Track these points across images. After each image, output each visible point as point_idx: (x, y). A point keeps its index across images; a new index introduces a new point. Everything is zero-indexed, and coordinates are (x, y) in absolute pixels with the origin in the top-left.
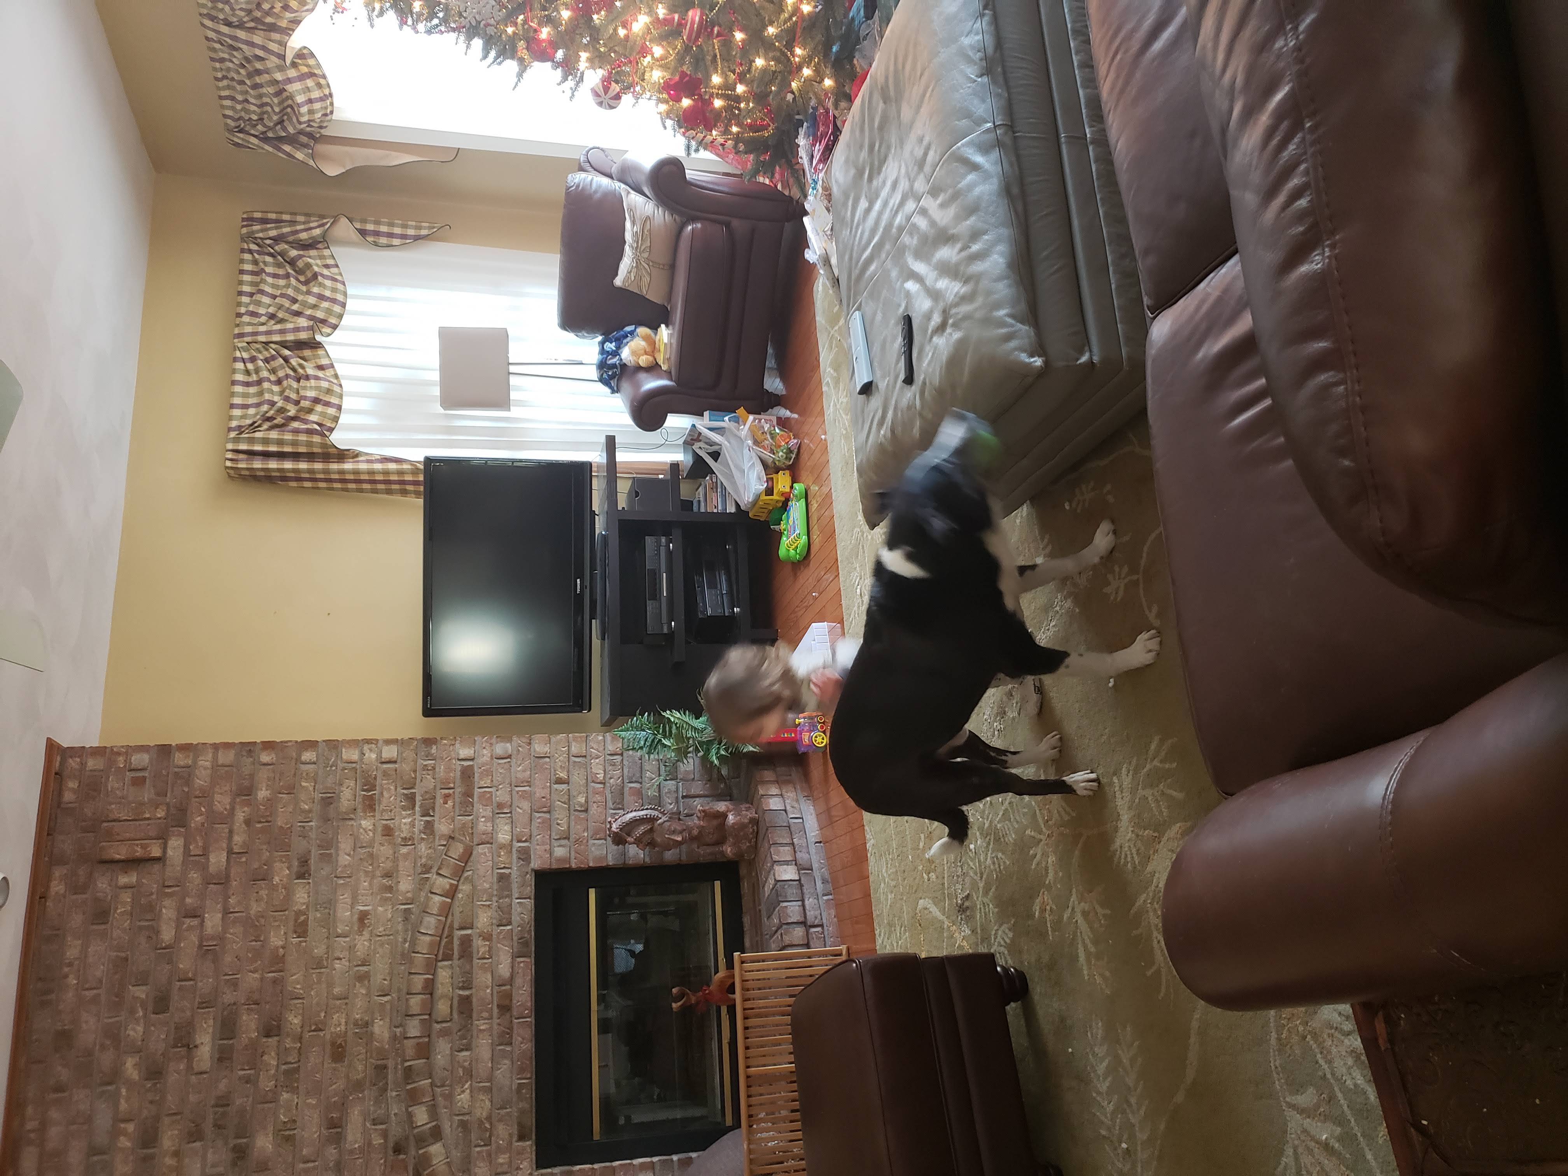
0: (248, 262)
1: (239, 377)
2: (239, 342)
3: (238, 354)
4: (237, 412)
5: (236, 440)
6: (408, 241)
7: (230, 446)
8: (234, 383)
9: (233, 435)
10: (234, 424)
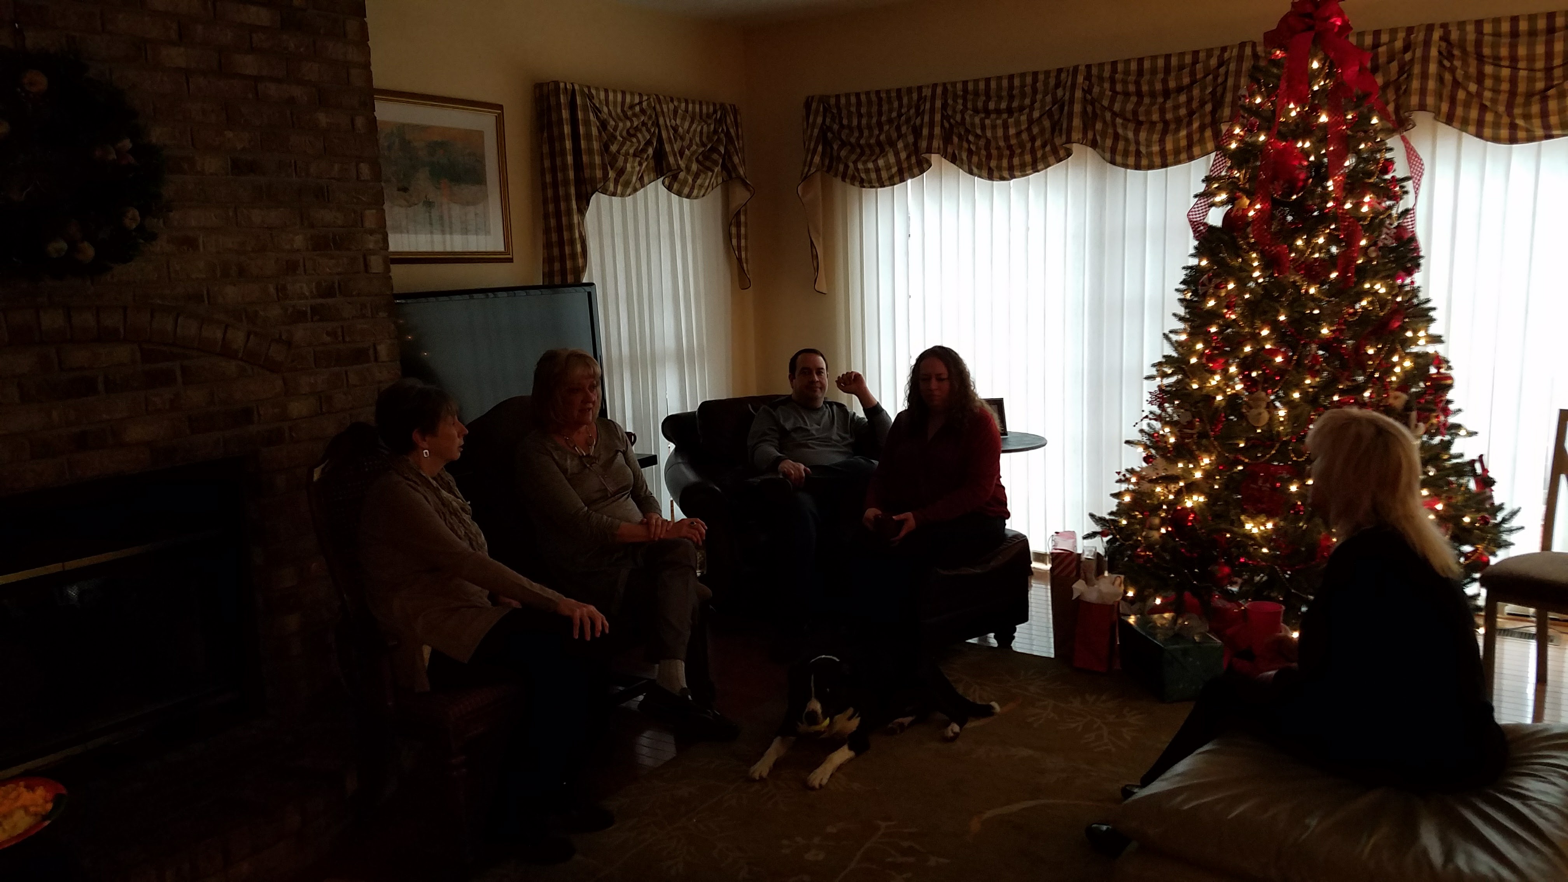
0: (708, 109)
1: (628, 99)
2: (654, 99)
3: (645, 98)
4: (602, 95)
5: (582, 92)
6: (736, 252)
7: (577, 87)
8: (624, 93)
9: (586, 90)
10: (594, 92)
